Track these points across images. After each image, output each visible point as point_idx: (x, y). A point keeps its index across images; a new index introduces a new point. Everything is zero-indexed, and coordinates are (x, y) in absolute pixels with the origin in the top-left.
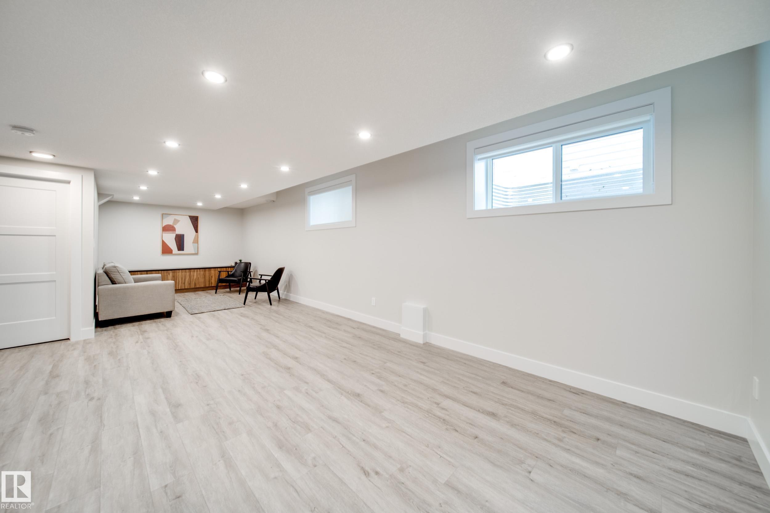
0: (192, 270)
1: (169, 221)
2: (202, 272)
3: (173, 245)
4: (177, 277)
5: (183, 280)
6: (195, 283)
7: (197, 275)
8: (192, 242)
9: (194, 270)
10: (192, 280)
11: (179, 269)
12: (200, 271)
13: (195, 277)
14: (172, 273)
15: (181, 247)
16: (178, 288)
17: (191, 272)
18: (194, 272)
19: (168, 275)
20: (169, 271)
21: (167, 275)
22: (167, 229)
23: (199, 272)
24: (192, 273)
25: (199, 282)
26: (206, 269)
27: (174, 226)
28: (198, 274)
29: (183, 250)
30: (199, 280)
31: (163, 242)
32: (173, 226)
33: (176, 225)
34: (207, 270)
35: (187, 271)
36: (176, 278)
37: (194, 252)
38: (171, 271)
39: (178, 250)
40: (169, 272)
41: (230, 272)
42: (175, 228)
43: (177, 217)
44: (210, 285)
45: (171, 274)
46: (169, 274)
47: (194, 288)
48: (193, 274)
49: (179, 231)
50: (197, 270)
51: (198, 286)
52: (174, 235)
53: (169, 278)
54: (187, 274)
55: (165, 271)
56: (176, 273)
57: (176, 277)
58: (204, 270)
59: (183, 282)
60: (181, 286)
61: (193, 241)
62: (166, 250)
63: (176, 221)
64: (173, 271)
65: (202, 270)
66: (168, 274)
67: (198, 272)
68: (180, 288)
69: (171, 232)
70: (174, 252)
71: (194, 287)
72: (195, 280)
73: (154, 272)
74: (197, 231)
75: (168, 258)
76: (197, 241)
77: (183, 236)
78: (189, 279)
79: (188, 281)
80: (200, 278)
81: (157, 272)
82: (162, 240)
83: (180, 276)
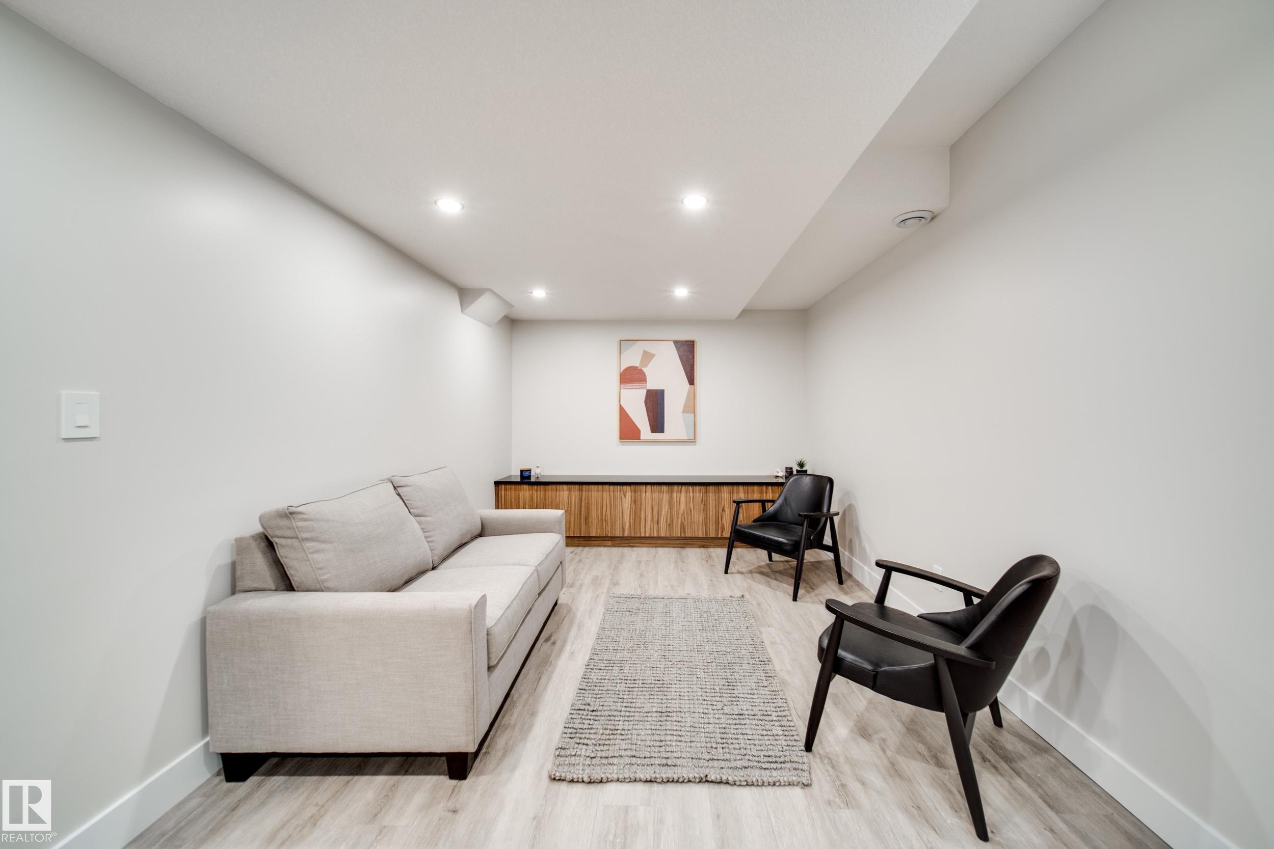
0: (676, 487)
1: (632, 358)
2: (698, 494)
3: (641, 420)
4: (641, 504)
5: (656, 512)
6: (682, 523)
7: (687, 504)
8: (681, 409)
9: (680, 486)
10: (675, 517)
11: (646, 484)
12: (693, 492)
13: (683, 506)
14: (631, 491)
15: (657, 425)
16: (645, 534)
17: (672, 492)
18: (679, 494)
19: (623, 496)
20: (625, 487)
21: (621, 498)
22: (632, 376)
23: (691, 494)
24: (675, 495)
25: (691, 522)
26: (708, 487)
27: (643, 369)
28: (688, 499)
29: (662, 431)
30: (691, 515)
31: (622, 412)
32: (641, 369)
33: (646, 366)
34: (711, 488)
35: (665, 488)
36: (639, 507)
37: (685, 437)
38: (628, 487)
39: (652, 432)
40: (625, 490)
41: (768, 505)
42: (645, 375)
43: (651, 348)
44: (720, 533)
46: (625, 496)
47: (678, 538)
48: (678, 499)
49: (653, 384)
50: (687, 487)
51: (689, 534)
52: (643, 393)
53: (624, 504)
54: (664, 497)
55: (616, 487)
56: (639, 494)
57: (639, 504)
58: (703, 488)
59: (655, 519)
60: (650, 529)
61: (685, 407)
62: (628, 432)
63: (647, 357)
64: (633, 487)
65: (697, 488)
66: (622, 493)
67: (688, 494)
68: (647, 535)
69: (637, 385)
70: (643, 437)
71: (679, 536)
72: (682, 515)
73: (594, 487)
74: (691, 381)
75: (632, 449)
76: (691, 407)
77: (662, 392)
78: (668, 511)
79: (665, 517)
80: (695, 512)
81: (600, 487)
82: (620, 405)
83: (648, 503)
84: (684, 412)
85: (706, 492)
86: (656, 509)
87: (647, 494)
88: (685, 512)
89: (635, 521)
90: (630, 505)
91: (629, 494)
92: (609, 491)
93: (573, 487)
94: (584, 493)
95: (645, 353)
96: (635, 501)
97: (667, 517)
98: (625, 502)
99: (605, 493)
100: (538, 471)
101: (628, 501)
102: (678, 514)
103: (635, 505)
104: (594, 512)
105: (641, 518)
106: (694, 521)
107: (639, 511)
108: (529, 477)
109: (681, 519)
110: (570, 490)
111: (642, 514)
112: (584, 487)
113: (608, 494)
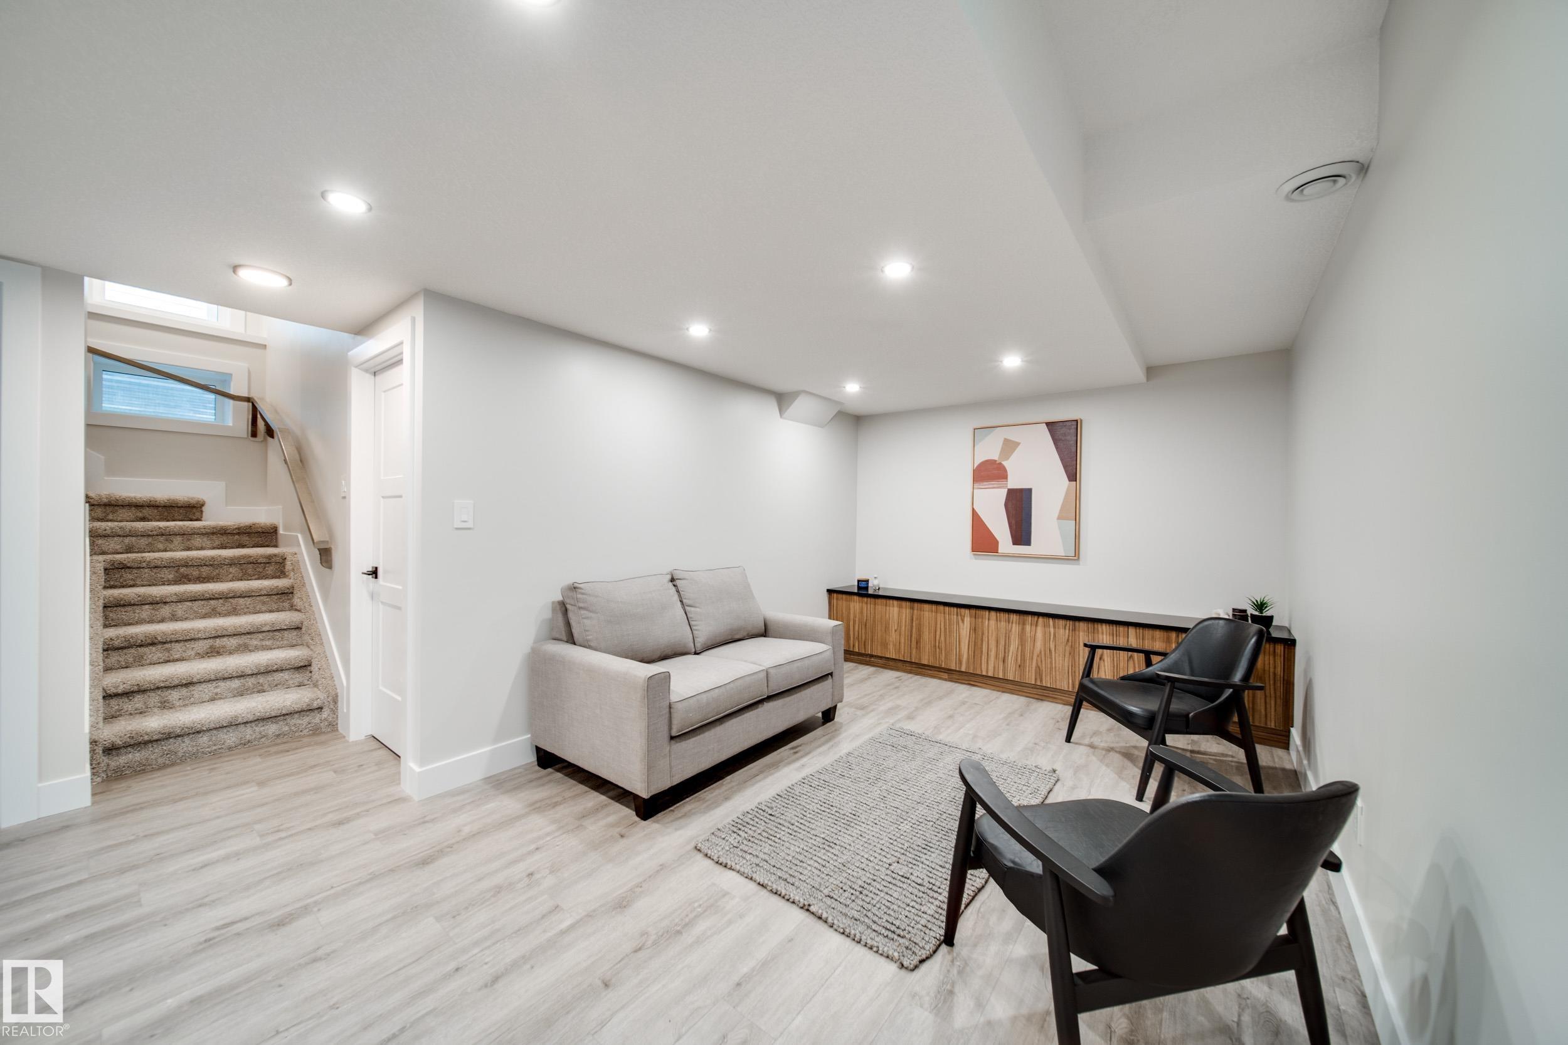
0: (1029, 618)
1: (990, 450)
2: (1062, 631)
3: (1000, 528)
4: (983, 634)
5: (1001, 647)
6: (1038, 667)
7: (1045, 641)
8: (1056, 515)
9: (1036, 617)
10: (1028, 656)
11: (990, 609)
12: (1054, 627)
13: (1039, 644)
14: (971, 617)
15: (1021, 533)
16: (987, 672)
17: (1024, 624)
18: (1034, 628)
19: (960, 622)
20: (963, 610)
21: (958, 623)
22: (988, 472)
23: (1052, 631)
24: (1028, 628)
25: (1051, 668)
26: (1077, 623)
27: (1004, 463)
28: (1047, 638)
29: (1028, 543)
30: (1051, 658)
31: (975, 516)
32: (1000, 464)
33: (1007, 458)
34: (1082, 625)
35: (1014, 617)
36: (980, 637)
37: (1060, 552)
38: (967, 611)
39: (1014, 544)
40: (963, 614)
41: (1155, 659)
42: (1005, 471)
43: (1013, 434)
45: (969, 619)
46: (963, 621)
47: (1035, 686)
48: (1033, 633)
49: (1015, 481)
50: (1046, 619)
51: (1047, 682)
52: (1002, 494)
53: (961, 631)
54: (1013, 629)
55: (952, 609)
56: (980, 620)
57: (980, 633)
58: (1069, 623)
59: (1001, 655)
60: (994, 668)
61: (1062, 511)
62: (983, 543)
63: (1009, 447)
64: (973, 611)
65: (1061, 622)
66: (959, 617)
67: (1047, 630)
68: (990, 674)
69: (995, 483)
70: (1001, 550)
71: (1033, 683)
72: (1038, 656)
73: (926, 606)
74: (1073, 474)
75: (987, 565)
76: (1073, 511)
77: (1029, 492)
78: (1018, 648)
79: (1015, 655)
80: (1057, 655)
81: (934, 607)
82: (973, 509)
83: (992, 633)
84: (1059, 518)
85: (1074, 630)
86: (1002, 642)
87: (991, 623)
88: (1043, 653)
89: (974, 653)
90: (968, 633)
91: (967, 620)
92: (944, 613)
93: (904, 603)
94: (915, 611)
95: (1007, 442)
96: (975, 630)
97: (1017, 655)
98: (963, 629)
99: (939, 615)
100: (876, 582)
101: (967, 628)
102: (1033, 654)
103: (975, 632)
104: (926, 636)
105: (982, 652)
106: (1055, 667)
107: (980, 642)
108: (866, 588)
109: (1037, 660)
110: (900, 607)
111: (984, 647)
112: (916, 605)
113: (942, 616)
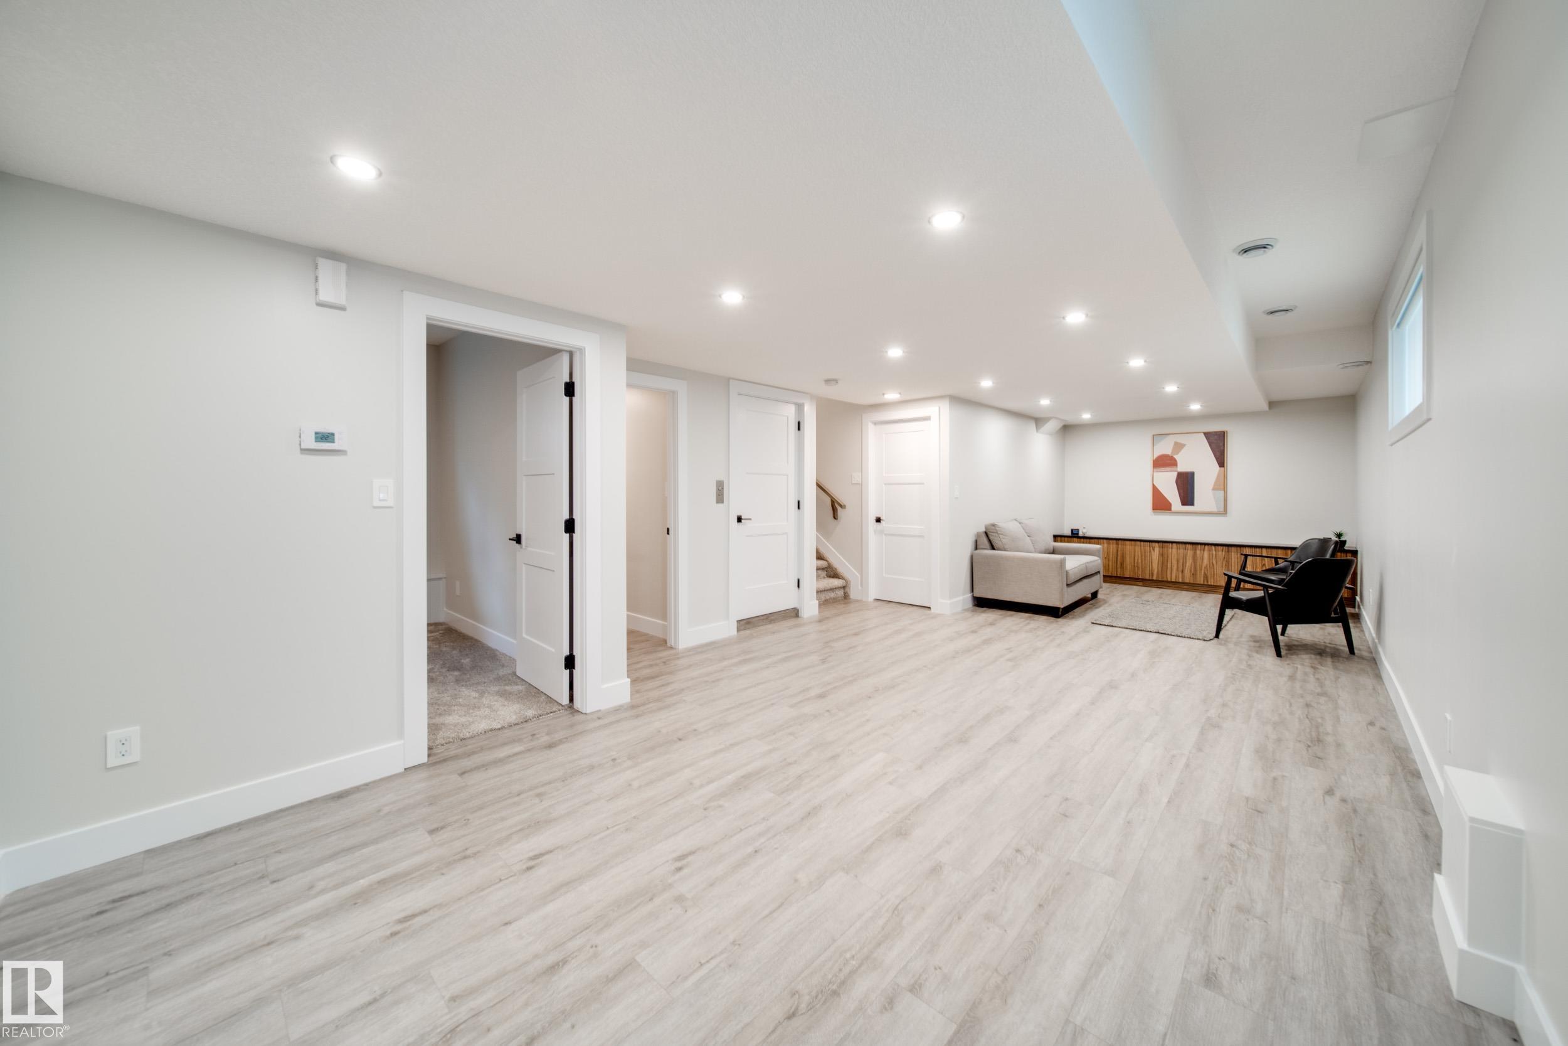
1: (1165, 448)
2: (1220, 553)
3: (1172, 494)
4: (1168, 557)
5: (1181, 564)
6: (1206, 575)
7: (1210, 558)
8: (1211, 486)
9: (1203, 546)
11: (1171, 543)
12: (1216, 551)
13: (1206, 561)
14: (1159, 548)
15: (1187, 497)
16: (1171, 579)
17: (1196, 550)
18: (1202, 551)
19: (1152, 551)
20: (1154, 544)
21: (1150, 551)
22: (1162, 462)
23: (1214, 553)
24: (1198, 552)
25: (1215, 575)
27: (1174, 456)
29: (1192, 504)
30: (1214, 568)
31: (1155, 489)
32: (1172, 457)
33: (1177, 453)
35: (1189, 546)
36: (1166, 559)
37: (1215, 510)
38: (1157, 544)
39: (1182, 505)
40: (1153, 546)
42: (1176, 461)
43: (1181, 439)
46: (1154, 550)
48: (1201, 555)
49: (1183, 468)
50: (1210, 547)
52: (1175, 474)
53: (1153, 557)
54: (1189, 554)
55: (1144, 543)
56: (1166, 550)
57: (1166, 557)
59: (1181, 569)
60: (1176, 576)
61: (1216, 484)
62: (1160, 504)
63: (1179, 447)
64: (1161, 544)
65: (1220, 548)
66: (1151, 548)
67: (1211, 553)
68: (1174, 580)
69: (1168, 469)
70: (1173, 508)
73: (1128, 543)
74: (1222, 463)
75: (1163, 518)
76: (1222, 485)
77: (1192, 474)
78: (1192, 564)
79: (1190, 568)
81: (1133, 543)
82: (1153, 484)
83: (1174, 557)
84: (1214, 489)
85: (1228, 551)
86: (1181, 562)
87: (1173, 551)
88: (1208, 566)
89: (1162, 569)
90: (1158, 558)
91: (1157, 550)
92: (1141, 547)
93: (1111, 541)
94: (1120, 546)
95: (1176, 444)
96: (1162, 555)
98: (1154, 555)
99: (1137, 547)
100: (1084, 531)
101: (1157, 554)
103: (1162, 558)
104: (1128, 560)
105: (1167, 567)
107: (1165, 562)
108: (1078, 534)
109: (1204, 571)
110: (1108, 544)
111: (1169, 564)
112: (1120, 542)
113: (1138, 548)
